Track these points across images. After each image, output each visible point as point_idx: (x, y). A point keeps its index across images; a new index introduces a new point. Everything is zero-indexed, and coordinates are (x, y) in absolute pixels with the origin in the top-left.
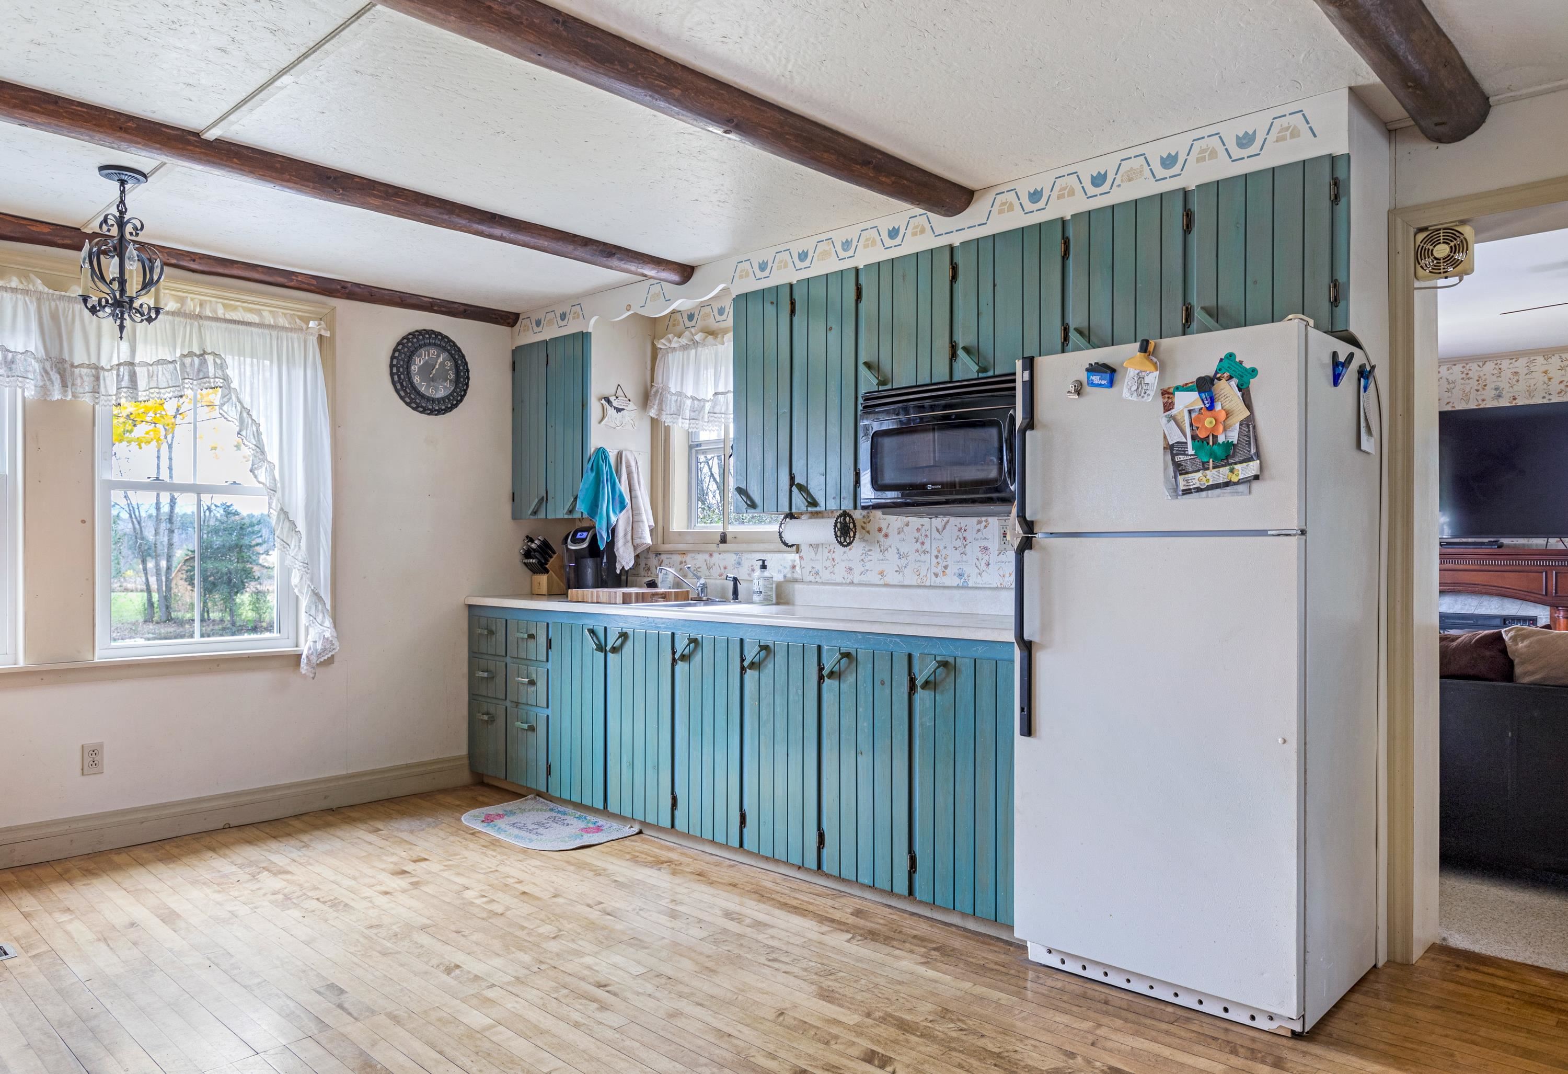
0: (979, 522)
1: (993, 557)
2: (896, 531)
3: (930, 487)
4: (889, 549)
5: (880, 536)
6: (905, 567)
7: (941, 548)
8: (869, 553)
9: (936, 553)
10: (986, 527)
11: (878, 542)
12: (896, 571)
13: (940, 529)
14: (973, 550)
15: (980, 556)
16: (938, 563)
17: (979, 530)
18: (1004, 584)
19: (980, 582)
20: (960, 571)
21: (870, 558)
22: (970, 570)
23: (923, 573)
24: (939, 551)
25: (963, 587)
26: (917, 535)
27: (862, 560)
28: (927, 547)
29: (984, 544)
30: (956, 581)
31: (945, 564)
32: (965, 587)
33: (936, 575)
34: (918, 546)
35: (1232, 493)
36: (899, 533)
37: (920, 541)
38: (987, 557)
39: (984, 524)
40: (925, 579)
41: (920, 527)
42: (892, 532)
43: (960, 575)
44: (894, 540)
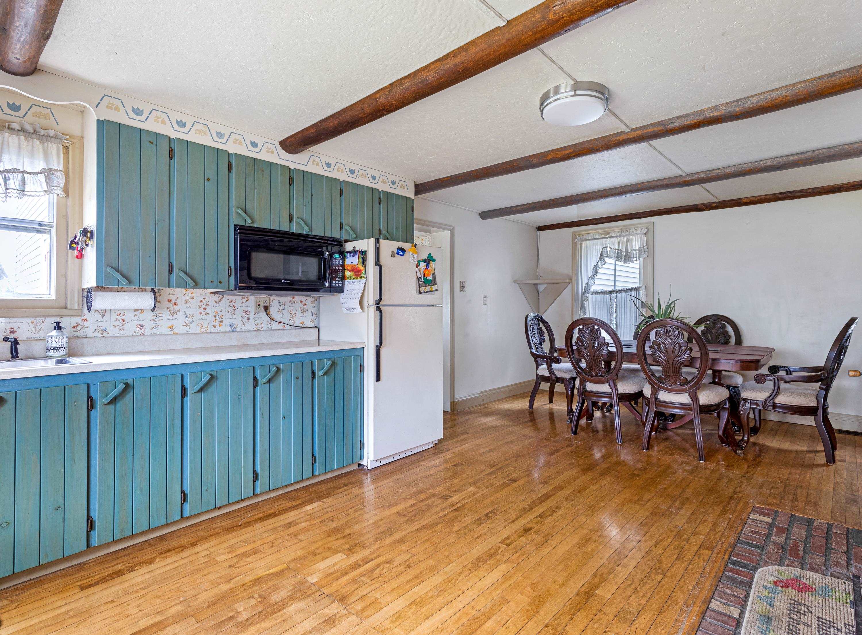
0: (243, 298)
1: (251, 316)
2: (184, 302)
3: (283, 281)
4: (178, 313)
5: (170, 305)
6: (191, 323)
7: (218, 311)
8: (160, 315)
9: (214, 314)
10: (247, 301)
11: (168, 308)
12: (184, 326)
13: (218, 301)
14: (240, 312)
15: (244, 315)
16: (216, 320)
17: (243, 302)
18: (258, 328)
19: (244, 328)
20: (231, 324)
21: (160, 318)
22: (237, 322)
23: (205, 325)
24: (216, 313)
25: (233, 332)
26: (200, 304)
27: (153, 320)
28: (208, 310)
29: (245, 309)
30: (229, 329)
31: (221, 320)
32: (235, 331)
33: (215, 326)
34: (202, 310)
35: (431, 294)
36: (186, 303)
37: (203, 307)
38: (248, 316)
39: (246, 299)
40: (206, 329)
41: (203, 300)
42: (181, 302)
43: (231, 326)
44: (181, 306)
